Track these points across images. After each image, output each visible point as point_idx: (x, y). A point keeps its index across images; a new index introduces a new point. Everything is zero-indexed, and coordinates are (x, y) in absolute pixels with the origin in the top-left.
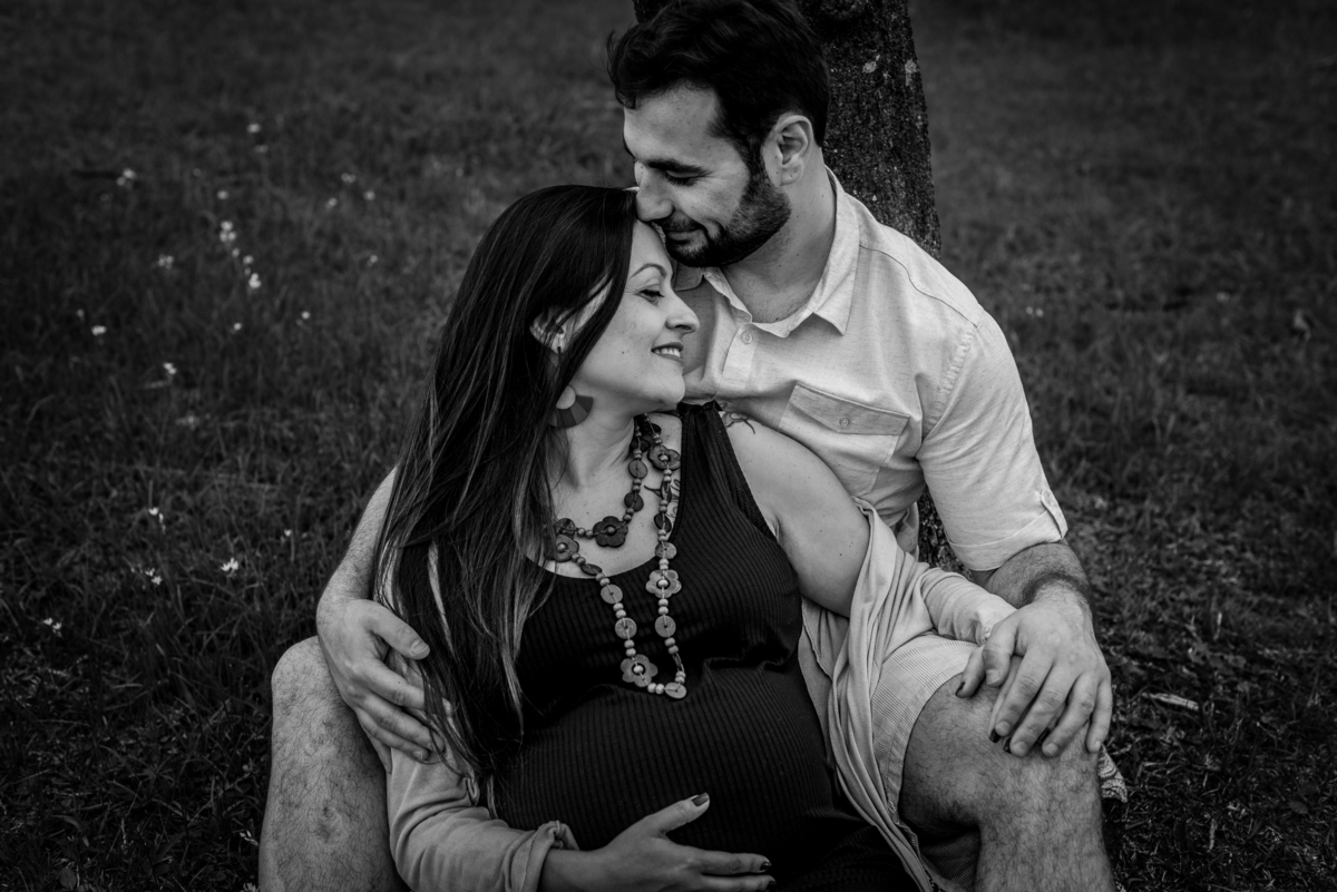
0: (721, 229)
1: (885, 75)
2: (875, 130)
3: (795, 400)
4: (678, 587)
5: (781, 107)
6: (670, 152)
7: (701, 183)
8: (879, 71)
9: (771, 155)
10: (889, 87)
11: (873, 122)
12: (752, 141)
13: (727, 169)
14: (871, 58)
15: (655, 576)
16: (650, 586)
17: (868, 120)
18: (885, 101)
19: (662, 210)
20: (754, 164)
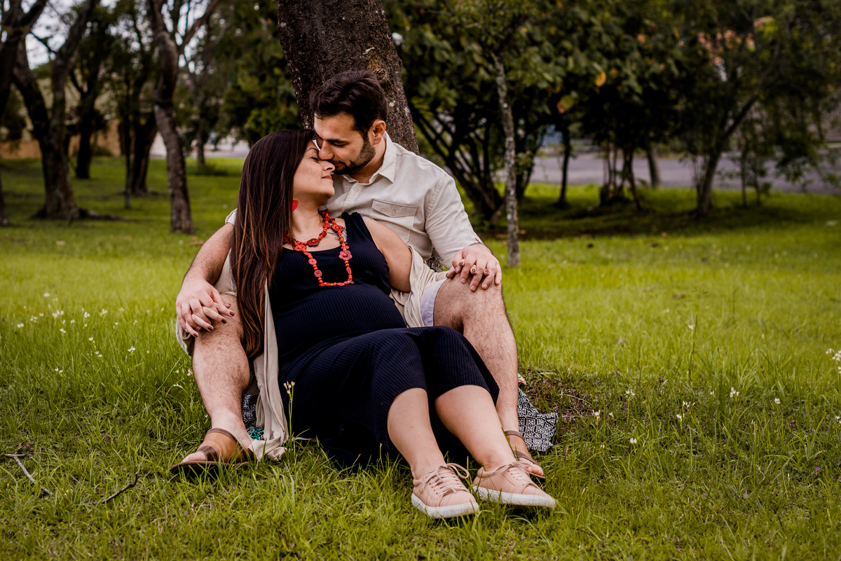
0: (352, 162)
1: (398, 109)
2: (396, 128)
3: (374, 207)
4: (351, 256)
5: (374, 118)
6: (336, 137)
7: (347, 146)
8: (395, 106)
9: (371, 135)
10: (400, 114)
11: (395, 126)
12: (365, 131)
13: (357, 140)
14: (391, 101)
15: (341, 253)
16: (341, 257)
17: (393, 124)
18: (399, 119)
19: (330, 156)
20: (365, 138)
